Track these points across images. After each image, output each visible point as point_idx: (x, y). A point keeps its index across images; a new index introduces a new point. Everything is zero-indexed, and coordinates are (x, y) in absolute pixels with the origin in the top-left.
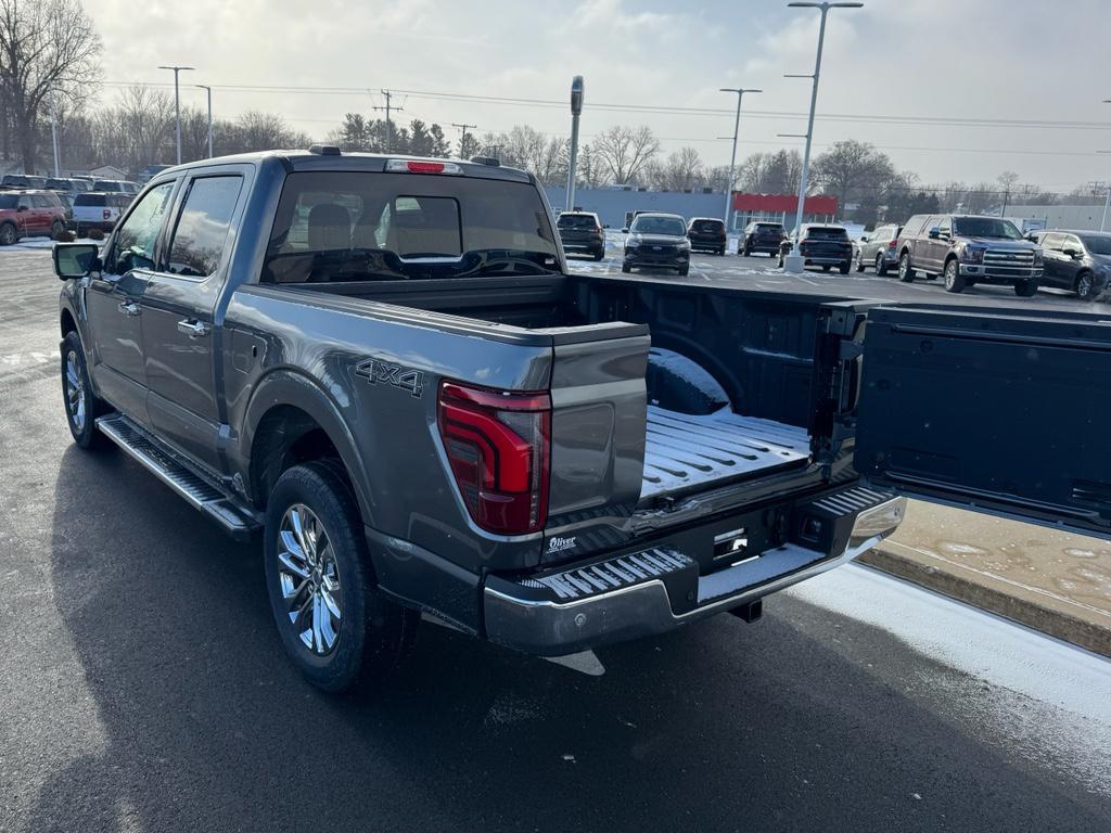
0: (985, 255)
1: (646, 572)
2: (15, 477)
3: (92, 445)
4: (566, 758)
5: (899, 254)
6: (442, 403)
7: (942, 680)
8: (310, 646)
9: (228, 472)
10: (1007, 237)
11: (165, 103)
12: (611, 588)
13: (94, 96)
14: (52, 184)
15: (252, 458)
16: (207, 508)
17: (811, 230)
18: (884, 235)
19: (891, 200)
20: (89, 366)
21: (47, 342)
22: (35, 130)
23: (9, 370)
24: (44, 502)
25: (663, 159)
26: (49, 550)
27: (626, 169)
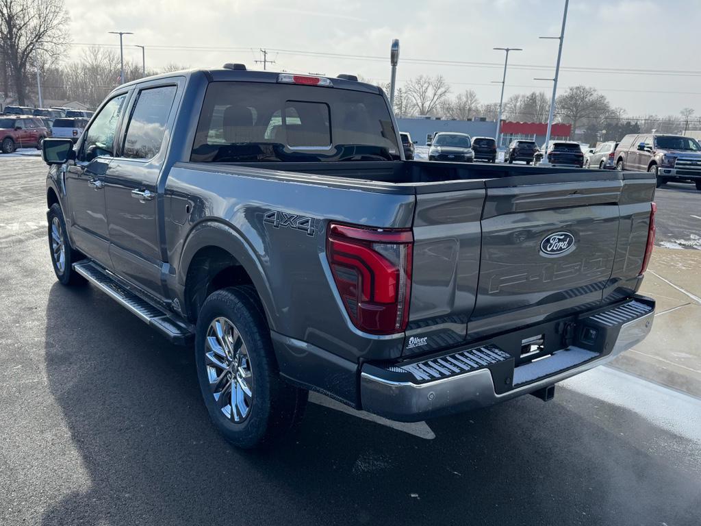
0: (676, 161)
1: (477, 363)
2: (18, 303)
3: (70, 283)
4: (413, 496)
5: (616, 162)
6: (331, 240)
7: (674, 444)
8: (229, 417)
9: (168, 297)
10: (692, 150)
11: (113, 59)
12: (454, 374)
13: (65, 53)
14: (37, 113)
15: (186, 286)
16: (154, 322)
17: (555, 145)
18: (605, 149)
19: (608, 127)
20: (68, 228)
21: (37, 215)
22: (25, 77)
23: (12, 233)
24: (38, 320)
25: (452, 98)
26: (43, 352)
27: (427, 104)
